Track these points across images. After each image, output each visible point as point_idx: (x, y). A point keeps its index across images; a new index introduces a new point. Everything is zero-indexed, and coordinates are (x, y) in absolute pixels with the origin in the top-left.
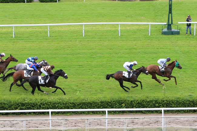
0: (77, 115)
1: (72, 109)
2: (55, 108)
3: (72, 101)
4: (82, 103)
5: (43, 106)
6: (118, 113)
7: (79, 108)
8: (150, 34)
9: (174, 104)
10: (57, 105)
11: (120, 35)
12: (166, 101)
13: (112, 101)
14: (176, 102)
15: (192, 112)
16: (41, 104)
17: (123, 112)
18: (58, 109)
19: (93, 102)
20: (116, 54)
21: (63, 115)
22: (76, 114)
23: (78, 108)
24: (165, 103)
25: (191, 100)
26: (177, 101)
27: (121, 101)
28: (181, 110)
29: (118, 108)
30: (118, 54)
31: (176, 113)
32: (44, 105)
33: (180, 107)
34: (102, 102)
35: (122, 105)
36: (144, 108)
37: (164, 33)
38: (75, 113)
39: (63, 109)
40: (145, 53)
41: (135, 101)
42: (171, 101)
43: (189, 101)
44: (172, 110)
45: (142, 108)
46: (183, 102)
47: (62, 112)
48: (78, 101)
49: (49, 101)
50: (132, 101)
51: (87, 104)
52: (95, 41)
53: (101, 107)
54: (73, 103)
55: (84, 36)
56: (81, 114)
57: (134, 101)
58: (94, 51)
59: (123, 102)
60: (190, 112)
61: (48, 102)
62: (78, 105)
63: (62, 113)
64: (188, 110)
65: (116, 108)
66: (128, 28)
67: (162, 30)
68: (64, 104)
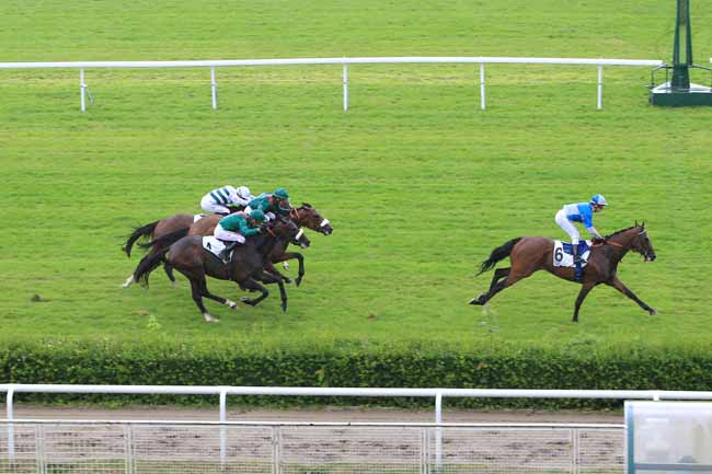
0: (145, 406)
1: (127, 383)
2: (63, 379)
3: (127, 355)
4: (165, 363)
5: (19, 371)
6: (302, 402)
7: (154, 383)
8: (602, 103)
9: (518, 375)
10: (69, 369)
11: (483, 107)
12: (488, 360)
13: (280, 357)
14: (524, 365)
15: (589, 405)
16: (13, 361)
17: (324, 401)
18: (76, 383)
19: (206, 359)
20: (431, 177)
21: (95, 406)
22: (144, 402)
23: (149, 380)
24: (483, 369)
25: (586, 359)
26: (531, 364)
27: (314, 357)
28: (546, 399)
29: (303, 385)
30: (439, 177)
31: (530, 410)
32: (21, 366)
33: (542, 387)
34: (239, 361)
35: (318, 372)
36: (402, 386)
37: (659, 101)
38: (140, 400)
39: (92, 384)
40: (544, 176)
41: (366, 361)
42: (507, 361)
43: (578, 363)
44: (511, 399)
45: (395, 386)
46: (553, 366)
47: (91, 394)
48: (149, 357)
49: (42, 353)
50: (353, 361)
51: (184, 366)
52: (376, 127)
53: (238, 380)
54: (132, 363)
55: (349, 108)
56: (164, 404)
57: (362, 358)
58: (353, 164)
59: (322, 363)
60: (582, 406)
61: (37, 356)
62: (151, 369)
63: (93, 397)
64: (573, 399)
65: (296, 386)
66: (533, 79)
67: (652, 88)
68: (95, 363)
